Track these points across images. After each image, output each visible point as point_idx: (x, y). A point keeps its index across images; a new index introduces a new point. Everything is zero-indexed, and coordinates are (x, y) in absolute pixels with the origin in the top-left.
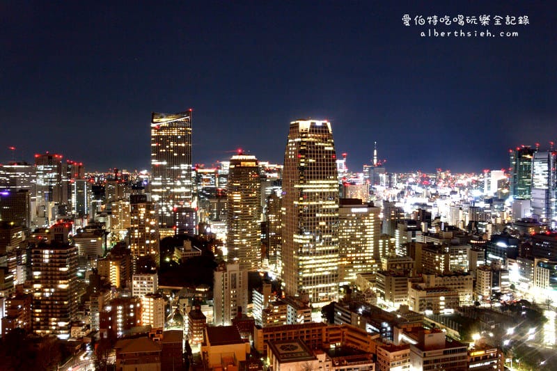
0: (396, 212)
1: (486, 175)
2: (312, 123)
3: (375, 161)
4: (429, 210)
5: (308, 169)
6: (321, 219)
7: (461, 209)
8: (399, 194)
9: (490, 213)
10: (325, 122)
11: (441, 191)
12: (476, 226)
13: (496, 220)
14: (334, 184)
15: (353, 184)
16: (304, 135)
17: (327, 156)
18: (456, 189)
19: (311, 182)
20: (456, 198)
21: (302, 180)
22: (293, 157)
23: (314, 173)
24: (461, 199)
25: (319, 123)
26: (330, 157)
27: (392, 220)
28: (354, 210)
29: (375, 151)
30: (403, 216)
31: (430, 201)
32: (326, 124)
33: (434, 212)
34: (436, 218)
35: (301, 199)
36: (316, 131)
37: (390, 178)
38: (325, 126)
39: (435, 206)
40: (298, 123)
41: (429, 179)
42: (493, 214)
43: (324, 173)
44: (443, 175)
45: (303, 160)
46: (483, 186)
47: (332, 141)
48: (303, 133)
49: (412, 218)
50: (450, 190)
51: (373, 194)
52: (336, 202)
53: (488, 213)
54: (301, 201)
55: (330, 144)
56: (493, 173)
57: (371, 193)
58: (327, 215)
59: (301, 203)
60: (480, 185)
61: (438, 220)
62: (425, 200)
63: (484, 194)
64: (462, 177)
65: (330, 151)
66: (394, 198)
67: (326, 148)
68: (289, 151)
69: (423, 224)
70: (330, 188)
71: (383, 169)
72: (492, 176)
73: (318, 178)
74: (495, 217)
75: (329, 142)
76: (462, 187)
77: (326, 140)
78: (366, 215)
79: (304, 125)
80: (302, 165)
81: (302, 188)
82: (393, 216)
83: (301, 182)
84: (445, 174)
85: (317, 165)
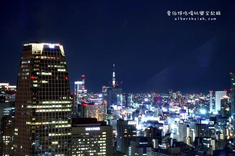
0: (128, 130)
1: (211, 95)
2: (45, 46)
3: (114, 82)
4: (160, 128)
5: (41, 90)
6: (54, 138)
7: (188, 126)
8: (134, 113)
9: (214, 129)
10: (58, 45)
11: (172, 110)
12: (201, 142)
13: (219, 136)
14: (66, 104)
15: (93, 103)
16: (37, 57)
17: (59, 78)
18: (185, 108)
19: (44, 103)
20: (185, 116)
21: (34, 100)
22: (26, 78)
23: (47, 94)
24: (189, 117)
25: (52, 46)
26: (63, 78)
27: (125, 138)
28: (87, 129)
29: (114, 73)
30: (135, 133)
31: (161, 119)
32: (58, 47)
33: (164, 129)
34: (166, 135)
35: (34, 119)
36: (49, 54)
37: (126, 99)
38: (57, 49)
39: (166, 124)
40: (31, 46)
41: (162, 98)
42: (217, 130)
43: (57, 94)
44: (175, 96)
45: (36, 81)
46: (208, 105)
47: (65, 63)
48: (36, 55)
49: (145, 135)
50: (180, 108)
51: (110, 113)
52: (69, 121)
53: (212, 129)
54: (34, 121)
55: (63, 66)
56: (217, 93)
57: (109, 112)
58: (60, 135)
59: (33, 124)
60: (206, 104)
61: (168, 136)
62: (157, 119)
63: (210, 112)
64: (192, 97)
65: (62, 72)
66: (129, 117)
67: (59, 70)
68: (22, 72)
69: (154, 141)
70: (63, 108)
71: (121, 89)
72: (216, 96)
73: (51, 99)
74: (219, 133)
75: (62, 65)
76: (190, 106)
77: (59, 62)
78: (99, 133)
79: (38, 47)
80: (36, 86)
81: (35, 109)
82: (126, 134)
83: (34, 103)
84: (177, 94)
85: (50, 86)
